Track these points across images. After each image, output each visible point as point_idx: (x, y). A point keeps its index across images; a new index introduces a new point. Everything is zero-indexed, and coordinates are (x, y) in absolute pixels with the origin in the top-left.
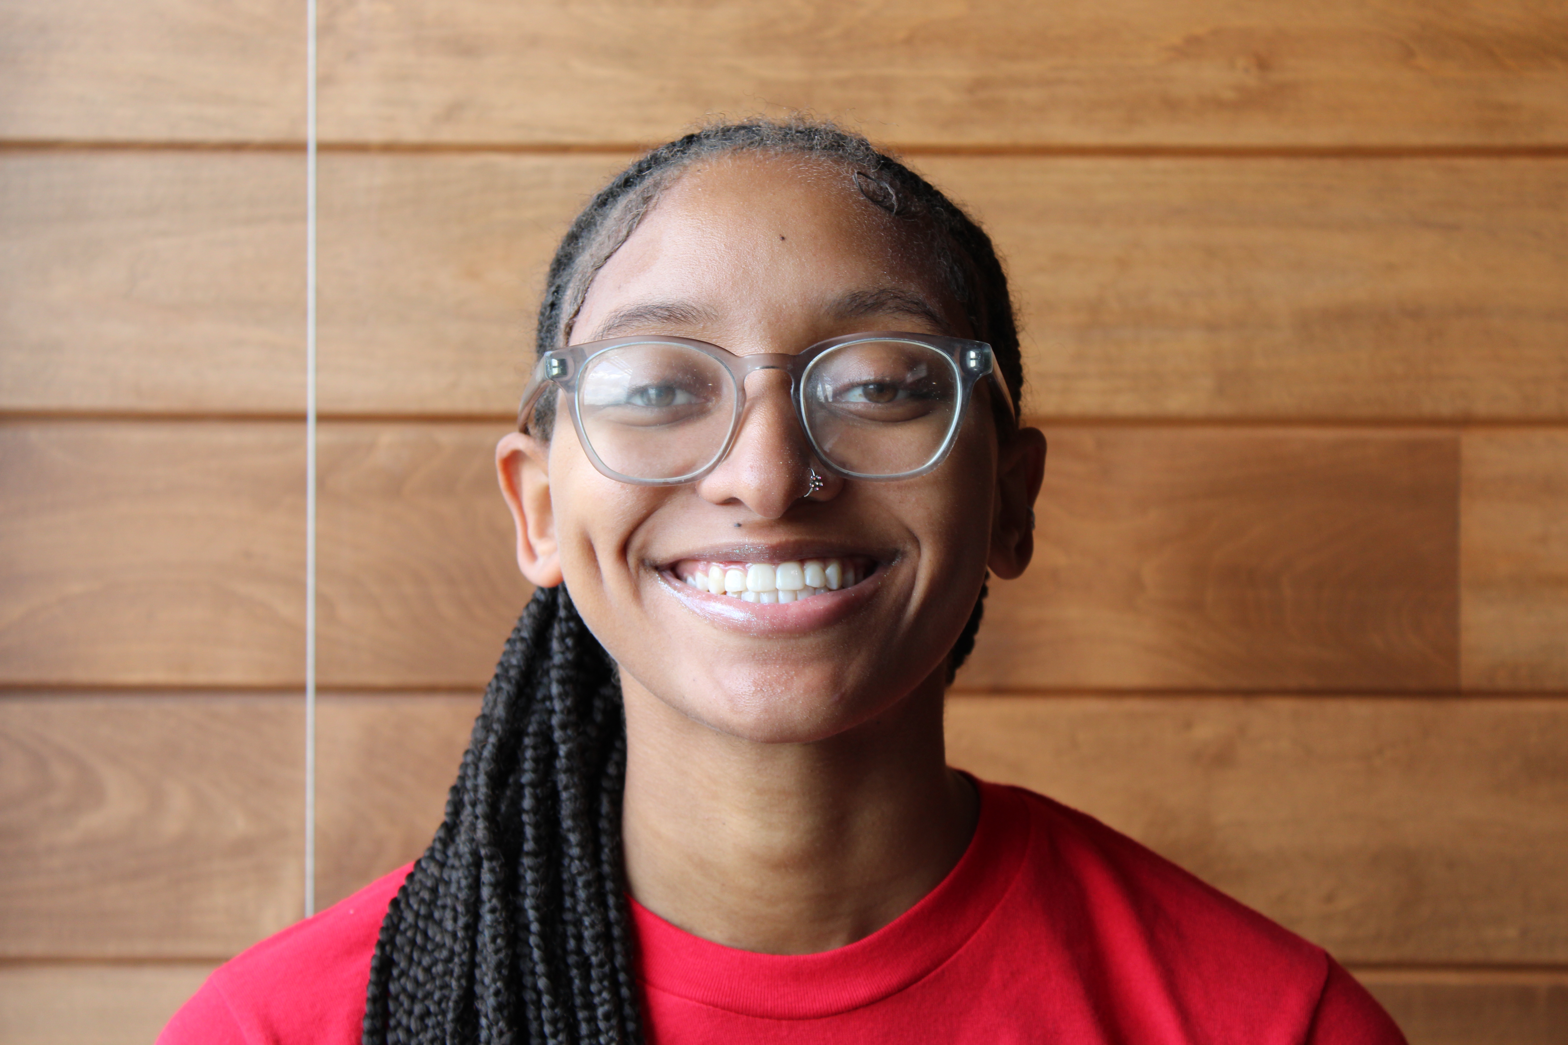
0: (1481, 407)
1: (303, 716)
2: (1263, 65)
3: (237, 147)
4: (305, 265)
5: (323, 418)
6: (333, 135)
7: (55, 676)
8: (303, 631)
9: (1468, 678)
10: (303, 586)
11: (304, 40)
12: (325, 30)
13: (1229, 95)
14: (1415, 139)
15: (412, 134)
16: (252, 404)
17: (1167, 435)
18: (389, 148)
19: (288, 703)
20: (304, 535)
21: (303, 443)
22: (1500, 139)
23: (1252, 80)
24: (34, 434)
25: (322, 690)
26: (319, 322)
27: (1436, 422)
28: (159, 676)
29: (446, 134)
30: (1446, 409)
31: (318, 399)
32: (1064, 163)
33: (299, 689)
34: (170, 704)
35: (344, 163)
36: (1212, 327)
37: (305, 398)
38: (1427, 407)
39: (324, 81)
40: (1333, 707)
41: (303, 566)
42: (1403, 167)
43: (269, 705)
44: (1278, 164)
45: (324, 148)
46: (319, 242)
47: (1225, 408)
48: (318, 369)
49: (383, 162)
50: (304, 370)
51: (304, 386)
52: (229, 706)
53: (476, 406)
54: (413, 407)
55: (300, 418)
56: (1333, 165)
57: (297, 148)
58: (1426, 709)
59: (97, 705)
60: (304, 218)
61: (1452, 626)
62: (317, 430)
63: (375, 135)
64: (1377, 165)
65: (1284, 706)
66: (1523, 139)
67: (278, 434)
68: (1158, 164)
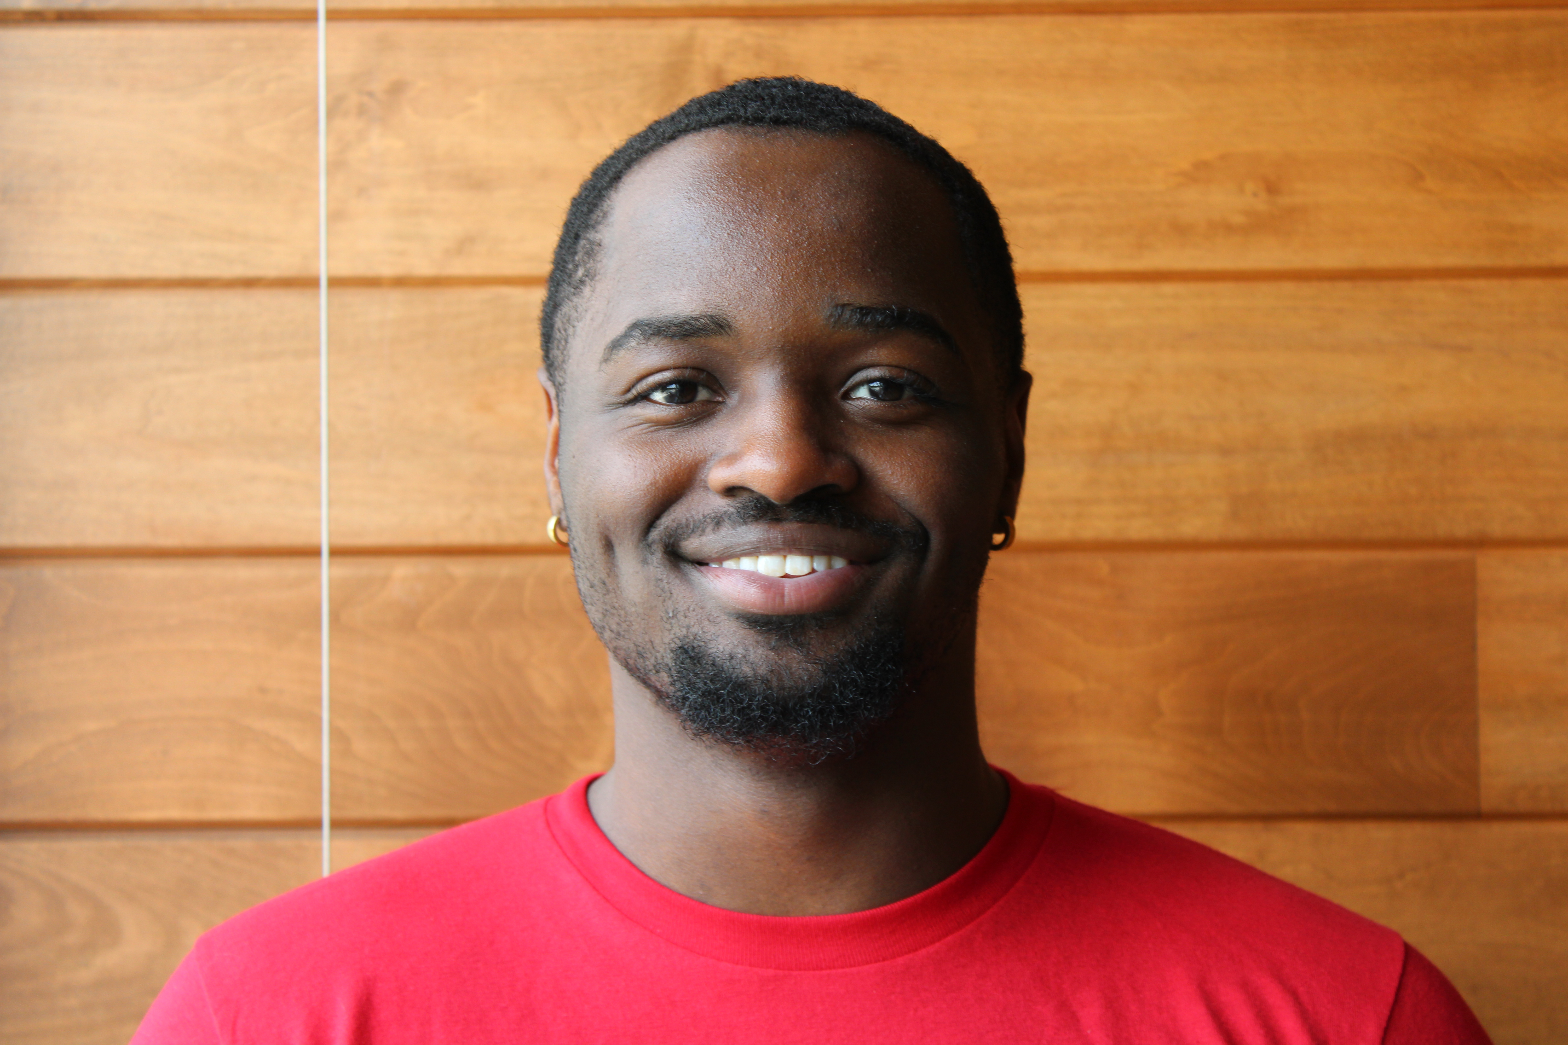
0: (1496, 529)
1: (319, 850)
2: (1272, 189)
3: (249, 283)
4: (318, 399)
5: (336, 552)
6: (345, 270)
7: (71, 814)
8: (318, 767)
9: (1488, 801)
10: (319, 719)
11: (316, 177)
12: (336, 165)
13: (1238, 219)
14: (1425, 261)
15: (424, 268)
16: (266, 539)
17: (1182, 559)
18: (401, 282)
19: (304, 839)
20: (319, 669)
21: (317, 579)
22: (1510, 260)
23: (1261, 204)
24: (49, 572)
25: (337, 825)
26: (331, 457)
27: (1451, 543)
28: (174, 813)
29: (458, 268)
30: (1461, 531)
31: (331, 534)
32: (1075, 288)
33: (315, 825)
34: (185, 841)
35: (357, 299)
36: (1225, 451)
37: (319, 533)
38: (1442, 529)
39: (336, 216)
40: (1353, 831)
41: (319, 700)
42: (1413, 290)
43: (284, 841)
44: (1288, 287)
45: (336, 283)
46: (331, 377)
47: (1239, 531)
48: (331, 503)
49: (395, 296)
50: (318, 505)
51: (318, 520)
52: (245, 842)
53: (490, 538)
54: (427, 540)
55: (314, 552)
56: (1344, 287)
57: (309, 283)
58: (1447, 832)
59: (113, 843)
60: (317, 353)
61: (1472, 750)
62: (330, 564)
63: (387, 270)
64: (1388, 287)
65: (1304, 830)
66: (1532, 261)
67: (292, 569)
68: (1168, 288)
